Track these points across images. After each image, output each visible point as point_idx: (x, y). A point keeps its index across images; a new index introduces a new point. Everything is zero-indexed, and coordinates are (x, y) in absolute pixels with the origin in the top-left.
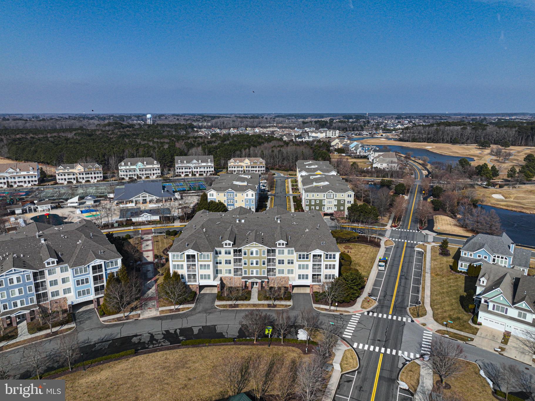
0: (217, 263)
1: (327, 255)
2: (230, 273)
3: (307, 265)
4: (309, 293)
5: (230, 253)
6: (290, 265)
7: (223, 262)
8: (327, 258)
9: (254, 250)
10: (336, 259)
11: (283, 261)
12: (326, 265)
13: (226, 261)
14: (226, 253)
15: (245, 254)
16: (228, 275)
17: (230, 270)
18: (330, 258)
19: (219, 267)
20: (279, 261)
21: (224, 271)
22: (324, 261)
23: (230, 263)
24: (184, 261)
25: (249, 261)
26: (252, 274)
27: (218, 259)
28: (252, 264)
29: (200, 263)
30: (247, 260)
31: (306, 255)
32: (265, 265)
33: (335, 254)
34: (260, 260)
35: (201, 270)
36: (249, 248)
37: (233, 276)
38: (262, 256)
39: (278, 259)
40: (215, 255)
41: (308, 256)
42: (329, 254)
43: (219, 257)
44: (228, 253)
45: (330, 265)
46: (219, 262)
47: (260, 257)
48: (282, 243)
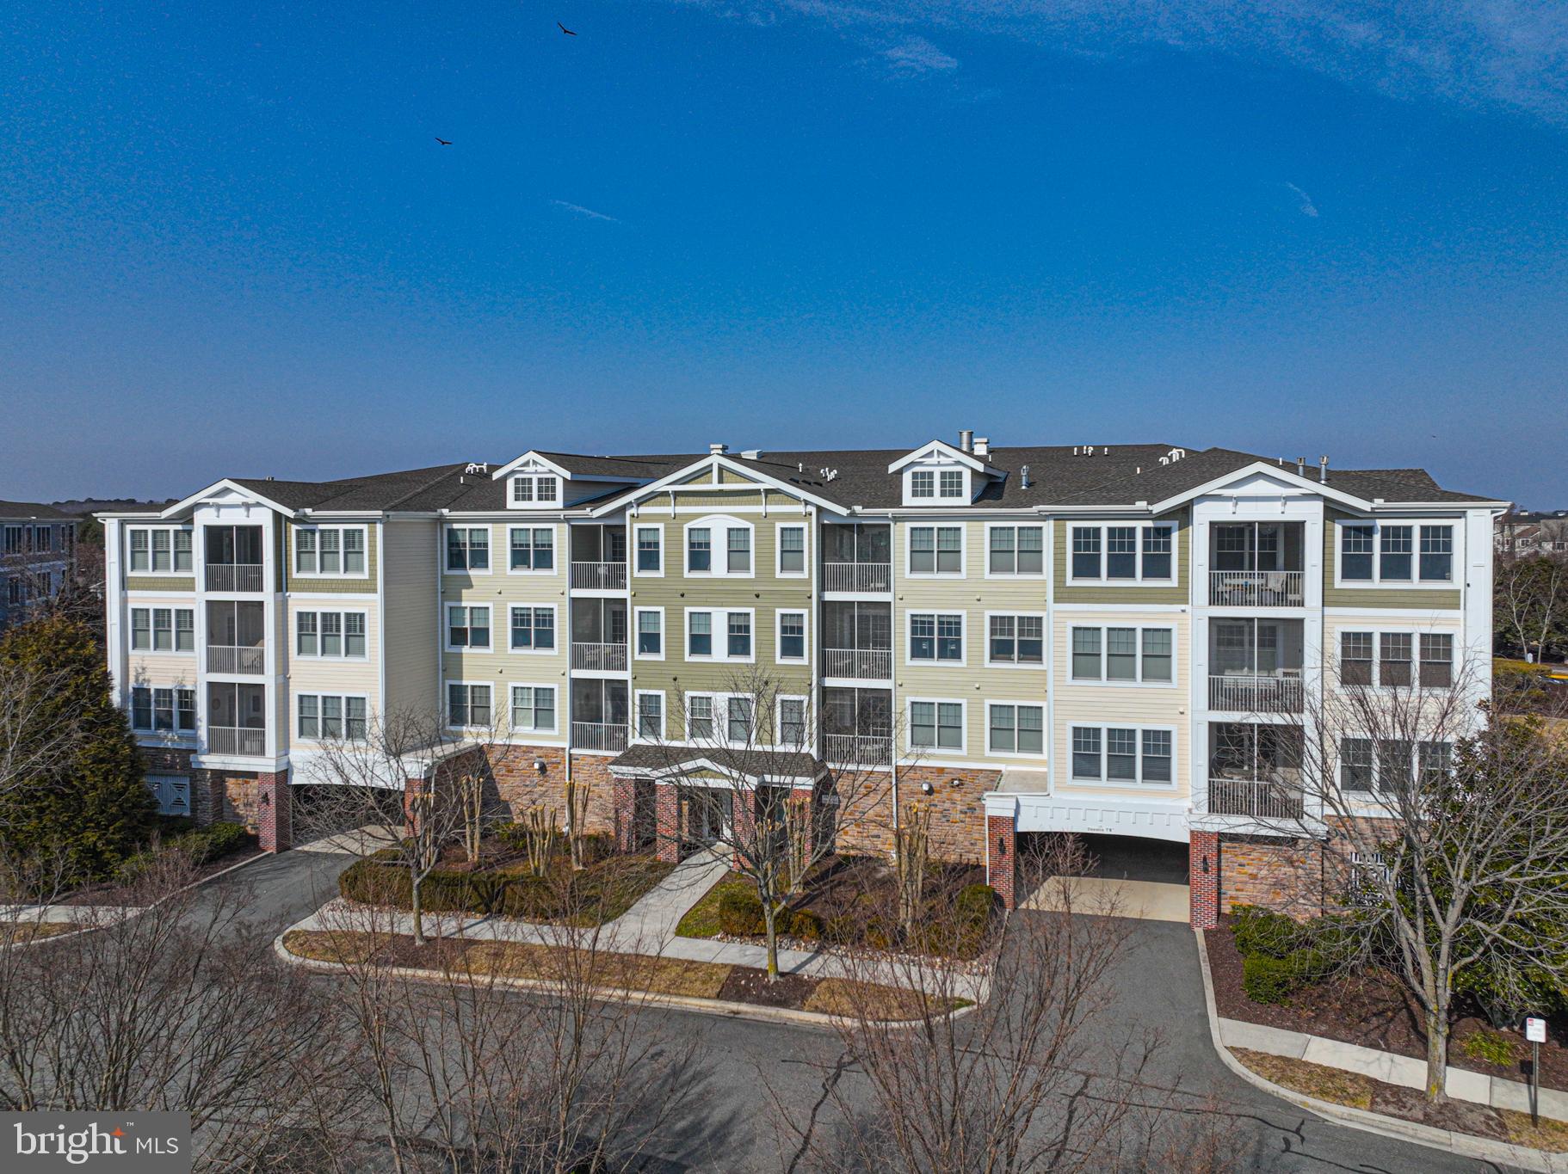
0: (459, 636)
1: (1358, 535)
2: (543, 716)
3: (1159, 639)
4: (1188, 928)
5: (544, 559)
6: (1014, 666)
7: (501, 628)
8: (1356, 567)
9: (718, 522)
10: (1457, 583)
11: (951, 627)
12: (1355, 643)
13: (519, 617)
14: (520, 557)
15: (649, 558)
16: (528, 735)
17: (544, 697)
18: (1396, 567)
19: (476, 667)
20: (920, 626)
21: (501, 701)
22: (1330, 598)
23: (545, 640)
24: (189, 585)
25: (674, 616)
26: (701, 726)
27: (469, 600)
28: (701, 643)
29: (300, 602)
30: (661, 609)
31: (1146, 530)
32: (804, 661)
33: (1448, 530)
34: (765, 615)
35: (305, 658)
36: (680, 510)
37: (566, 745)
38: (778, 575)
39: (909, 612)
40: (447, 572)
41: (1168, 546)
42: (1380, 523)
43: (470, 586)
44: (532, 554)
45: (1396, 643)
46: (467, 625)
47: (758, 588)
48: (943, 475)
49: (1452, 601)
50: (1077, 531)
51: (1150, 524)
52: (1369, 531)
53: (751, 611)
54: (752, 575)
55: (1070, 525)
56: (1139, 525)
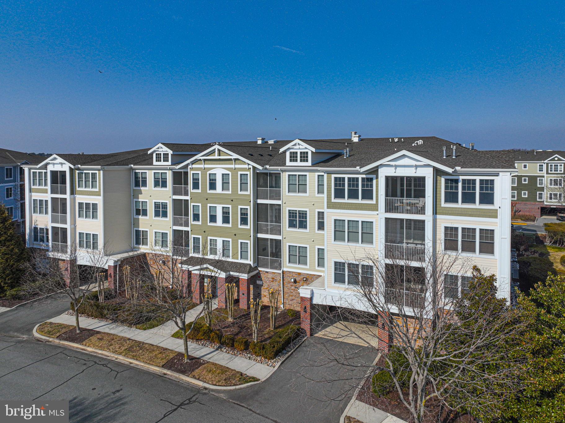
0: (138, 212)
1: (452, 183)
2: (164, 243)
3: (368, 226)
5: (164, 184)
7: (151, 210)
8: (451, 197)
9: (219, 171)
10: (496, 206)
11: (303, 215)
12: (450, 231)
13: (157, 205)
14: (157, 183)
15: (196, 186)
17: (164, 236)
18: (469, 198)
19: (143, 224)
20: (292, 214)
21: (151, 238)
22: (439, 211)
23: (165, 214)
24: (45, 191)
25: (204, 207)
26: (213, 251)
27: (141, 199)
28: (213, 218)
29: (79, 198)
30: (200, 204)
31: (363, 179)
32: (248, 227)
33: (492, 181)
34: (235, 208)
35: (81, 219)
36: (206, 166)
37: (171, 254)
38: (239, 193)
39: (288, 209)
40: (135, 188)
41: (372, 186)
42: (461, 178)
43: (141, 193)
44: (160, 182)
45: (469, 232)
46: (141, 208)
47: (232, 198)
48: (301, 153)
49: (494, 214)
50: (336, 178)
51: (364, 176)
52: (457, 181)
53: (230, 206)
54: (230, 192)
55: (333, 176)
56: (360, 177)
